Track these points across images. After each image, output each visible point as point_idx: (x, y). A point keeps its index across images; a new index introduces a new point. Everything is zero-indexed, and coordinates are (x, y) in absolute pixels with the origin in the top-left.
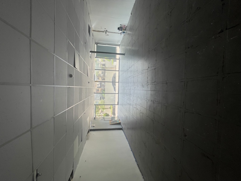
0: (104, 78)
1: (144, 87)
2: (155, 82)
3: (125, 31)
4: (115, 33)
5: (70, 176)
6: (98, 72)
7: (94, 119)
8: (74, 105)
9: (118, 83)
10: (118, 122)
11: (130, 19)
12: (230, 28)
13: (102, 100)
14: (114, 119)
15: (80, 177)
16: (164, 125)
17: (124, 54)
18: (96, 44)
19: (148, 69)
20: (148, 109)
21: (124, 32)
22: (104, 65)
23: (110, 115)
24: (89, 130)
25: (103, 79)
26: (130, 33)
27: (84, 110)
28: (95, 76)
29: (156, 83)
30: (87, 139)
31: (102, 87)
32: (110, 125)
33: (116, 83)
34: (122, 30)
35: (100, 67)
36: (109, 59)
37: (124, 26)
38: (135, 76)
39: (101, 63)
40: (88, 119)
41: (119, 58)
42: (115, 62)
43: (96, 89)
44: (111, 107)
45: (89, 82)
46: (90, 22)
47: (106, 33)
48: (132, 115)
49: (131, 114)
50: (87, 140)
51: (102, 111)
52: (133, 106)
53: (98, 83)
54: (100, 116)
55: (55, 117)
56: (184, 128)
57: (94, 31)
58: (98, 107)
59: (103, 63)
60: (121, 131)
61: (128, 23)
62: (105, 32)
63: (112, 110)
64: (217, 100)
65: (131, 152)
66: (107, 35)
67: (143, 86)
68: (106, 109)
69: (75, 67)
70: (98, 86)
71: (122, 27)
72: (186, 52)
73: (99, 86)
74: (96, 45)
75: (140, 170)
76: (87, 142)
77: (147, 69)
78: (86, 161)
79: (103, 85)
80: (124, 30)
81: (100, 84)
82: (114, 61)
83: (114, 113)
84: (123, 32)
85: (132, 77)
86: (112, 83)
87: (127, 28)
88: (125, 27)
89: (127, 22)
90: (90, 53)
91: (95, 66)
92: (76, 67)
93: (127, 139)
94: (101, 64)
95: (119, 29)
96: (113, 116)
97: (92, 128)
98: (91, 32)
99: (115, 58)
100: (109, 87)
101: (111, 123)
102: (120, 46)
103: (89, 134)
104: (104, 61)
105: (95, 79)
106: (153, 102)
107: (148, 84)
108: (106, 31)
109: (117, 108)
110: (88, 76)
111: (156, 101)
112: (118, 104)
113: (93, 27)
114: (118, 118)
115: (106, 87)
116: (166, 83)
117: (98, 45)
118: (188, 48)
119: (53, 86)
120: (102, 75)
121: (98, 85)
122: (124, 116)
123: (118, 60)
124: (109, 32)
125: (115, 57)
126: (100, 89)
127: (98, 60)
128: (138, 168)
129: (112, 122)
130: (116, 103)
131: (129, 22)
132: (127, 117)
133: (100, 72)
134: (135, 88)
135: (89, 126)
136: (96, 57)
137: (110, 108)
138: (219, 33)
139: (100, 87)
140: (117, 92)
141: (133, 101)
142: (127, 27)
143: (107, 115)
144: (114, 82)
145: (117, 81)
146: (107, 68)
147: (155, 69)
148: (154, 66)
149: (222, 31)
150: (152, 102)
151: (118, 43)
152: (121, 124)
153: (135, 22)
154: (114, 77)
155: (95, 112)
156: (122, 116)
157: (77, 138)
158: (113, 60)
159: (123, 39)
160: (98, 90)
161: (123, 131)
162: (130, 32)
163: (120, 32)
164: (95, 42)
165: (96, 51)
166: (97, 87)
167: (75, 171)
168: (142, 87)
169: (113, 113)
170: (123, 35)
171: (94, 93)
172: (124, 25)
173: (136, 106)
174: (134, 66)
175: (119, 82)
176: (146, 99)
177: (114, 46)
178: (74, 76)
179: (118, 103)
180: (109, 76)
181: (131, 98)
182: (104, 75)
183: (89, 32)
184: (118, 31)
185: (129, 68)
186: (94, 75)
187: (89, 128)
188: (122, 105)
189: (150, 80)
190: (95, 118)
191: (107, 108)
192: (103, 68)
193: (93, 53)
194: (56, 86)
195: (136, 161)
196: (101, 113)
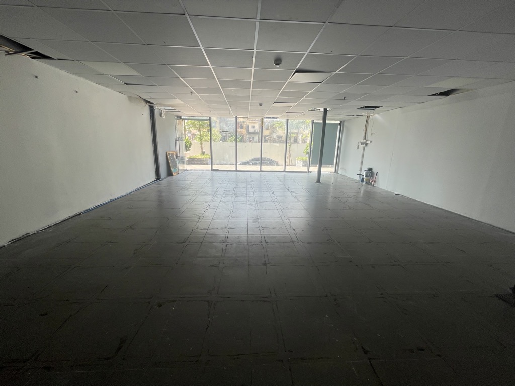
0: (268, 141)
1: (254, 222)
2: (266, 243)
3: (364, 183)
4: (362, 162)
5: (36, 50)
6: (280, 127)
7: (177, 116)
8: (211, 67)
9: (259, 170)
10: (172, 169)
11: (388, 192)
12: (371, 364)
13: (220, 136)
14: (179, 163)
15: (36, 77)
16: (177, 264)
17: (319, 181)
18: (341, 121)
19: (291, 229)
20: (209, 231)
21: (362, 181)
22: (296, 141)
23: (188, 152)
24: (153, 103)
25: (267, 138)
26: (360, 192)
27: (199, 91)
28: (274, 119)
29: (264, 244)
30: (130, 98)
31: (247, 136)
32: (166, 153)
33: (260, 166)
34: (366, 176)
35: (293, 131)
36: (309, 151)
37: (375, 181)
38: (276, 203)
39: (300, 134)
40: (178, 101)
41: (311, 172)
42: (302, 163)
43: (244, 122)
44: (207, 155)
45: (261, 104)
46: (386, 109)
47: (362, 143)
48: (192, 200)
49: (195, 197)
50: (128, 97)
51: (195, 135)
52: (213, 201)
53: (257, 126)
54: (185, 132)
55: (186, 17)
56: (174, 301)
57: (368, 117)
58: (203, 126)
59: (300, 139)
60: (153, 177)
61: (380, 189)
62: (365, 141)
63: (199, 158)
64: (238, 355)
65: (107, 200)
66: (358, 146)
67: (256, 220)
68: (201, 144)
69: (297, 71)
70: (250, 127)
71: (373, 177)
72: (326, 296)
73: (251, 130)
74: (338, 122)
75: (67, 220)
76: (123, 97)
77: (290, 227)
78: (77, 92)
79: (253, 138)
80: (368, 182)
81: (255, 131)
82: (304, 162)
83: (192, 162)
84: (363, 179)
85: (274, 198)
86: (260, 157)
87: (370, 187)
88: (373, 183)
89: (381, 187)
90: (322, 109)
91: (294, 121)
92: (296, 74)
93: (137, 190)
94: (297, 134)
95: (370, 170)
96: (186, 159)
97: (156, 111)
98: (365, 112)
99: (312, 164)
100: (250, 150)
101: (169, 154)
102: (335, 172)
103: (144, 103)
104: (305, 141)
105: (267, 119)
106: (225, 241)
107: (261, 229)
108: (366, 144)
109: (205, 169)
110: (275, 102)
111: (226, 245)
112: (213, 170)
113: (376, 116)
114: (182, 170)
115: (248, 143)
116: (265, 264)
117: (339, 126)
118: (335, 300)
119: (259, 15)
120: (275, 136)
121: (254, 127)
122: (188, 182)
123: (306, 170)
124: (364, 150)
125: (314, 163)
126: (244, 131)
127: (307, 128)
128: (72, 214)
129: (173, 157)
130: (215, 167)
131: (382, 189)
132: (188, 189)
133: (281, 132)
134: (251, 204)
135: (161, 104)
136: (313, 122)
137: (203, 153)
138: (362, 348)
139: (248, 130)
140: (240, 168)
141: (224, 202)
142: (373, 186)
143: (188, 147)
144: (260, 161)
145: (264, 168)
146: (290, 148)
147: (292, 241)
148: (297, 239)
149: (366, 352)
150: (224, 239)
151: (342, 169)
152: (170, 177)
153: (382, 202)
154: (271, 163)
155: (194, 118)
156: (187, 179)
157: (135, 73)
158: (308, 159)
159: (350, 180)
160: (242, 127)
161: (155, 181)
162: (362, 192)
163: (364, 173)
164: (344, 121)
165: (327, 121)
166: (248, 124)
167: (48, 64)
168: (253, 219)
169: (193, 159)
170: (357, 178)
171: (236, 117)
172: (377, 180)
173: (212, 206)
174: (296, 202)
175: (261, 171)
176: (229, 227)
177: (335, 162)
178: (278, 68)
179: (217, 170)
180: (273, 151)
181: (229, 198)
182: (274, 141)
183: (366, 107)
184: (365, 168)
185: (292, 192)
186: (276, 118)
187: (158, 103)
188: (212, 179)
189: (270, 234)
190: (179, 117)
191: (203, 146)
192: (290, 139)
193: (322, 115)
194: (258, 23)
195: (88, 210)
196: (190, 133)
